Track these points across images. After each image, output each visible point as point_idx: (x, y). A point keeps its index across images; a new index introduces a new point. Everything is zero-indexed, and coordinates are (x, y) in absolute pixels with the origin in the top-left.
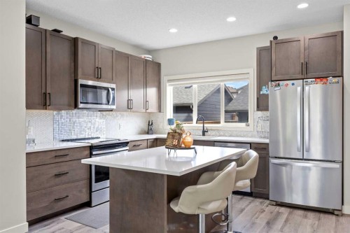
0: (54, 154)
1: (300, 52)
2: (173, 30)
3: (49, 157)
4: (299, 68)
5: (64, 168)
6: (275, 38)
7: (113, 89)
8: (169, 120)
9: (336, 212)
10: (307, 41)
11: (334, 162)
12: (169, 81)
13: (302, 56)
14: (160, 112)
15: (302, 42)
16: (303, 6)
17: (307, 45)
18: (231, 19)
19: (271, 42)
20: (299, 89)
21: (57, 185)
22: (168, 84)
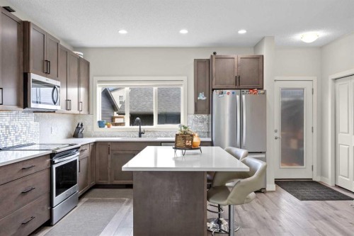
0: (21, 167)
1: (234, 67)
2: (123, 32)
3: (17, 171)
4: (233, 81)
5: (30, 184)
6: (215, 53)
7: (59, 87)
8: (99, 122)
9: (263, 191)
10: (239, 59)
11: (261, 153)
12: (99, 82)
13: (236, 71)
14: (89, 114)
15: (236, 60)
16: (242, 32)
17: (239, 62)
18: (184, 32)
19: (212, 56)
20: (238, 97)
21: (20, 207)
22: (98, 85)
